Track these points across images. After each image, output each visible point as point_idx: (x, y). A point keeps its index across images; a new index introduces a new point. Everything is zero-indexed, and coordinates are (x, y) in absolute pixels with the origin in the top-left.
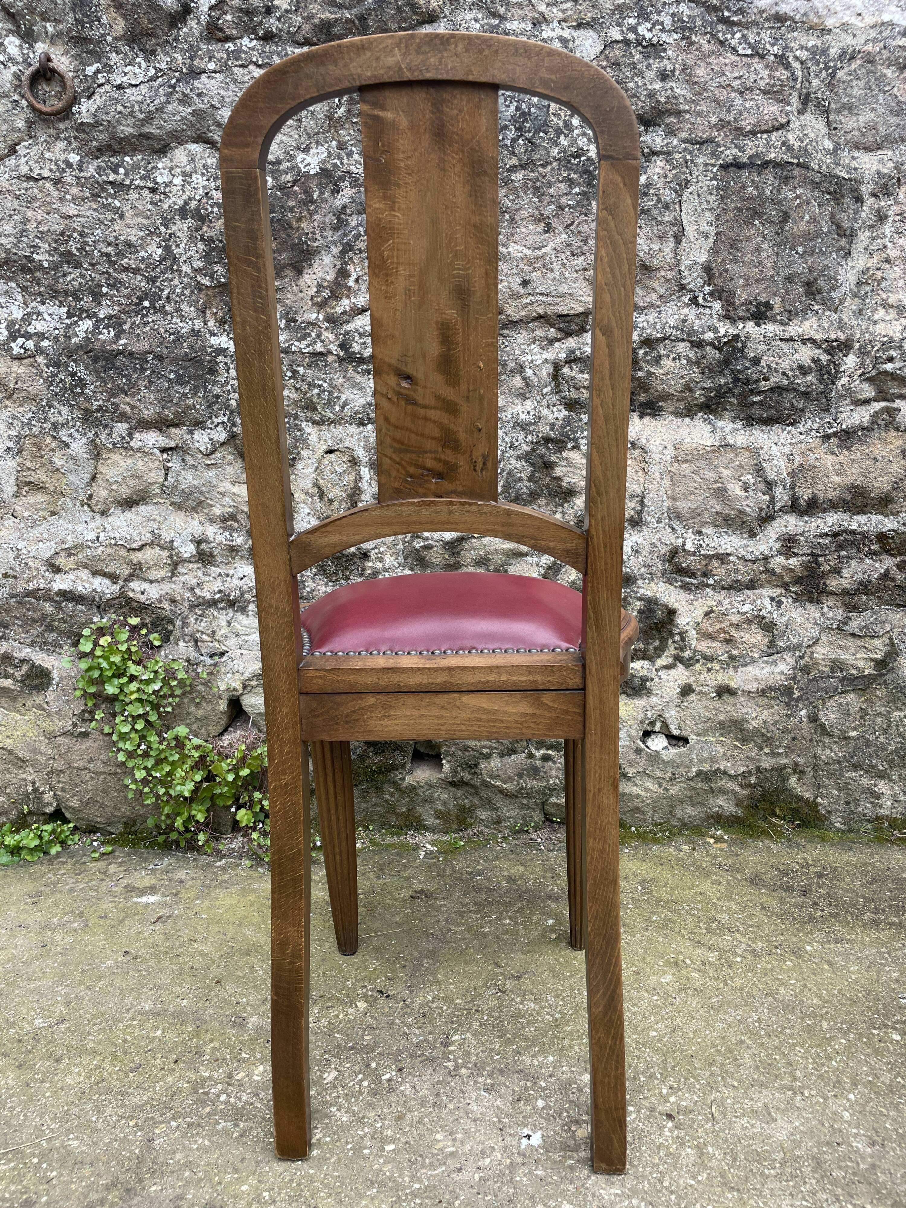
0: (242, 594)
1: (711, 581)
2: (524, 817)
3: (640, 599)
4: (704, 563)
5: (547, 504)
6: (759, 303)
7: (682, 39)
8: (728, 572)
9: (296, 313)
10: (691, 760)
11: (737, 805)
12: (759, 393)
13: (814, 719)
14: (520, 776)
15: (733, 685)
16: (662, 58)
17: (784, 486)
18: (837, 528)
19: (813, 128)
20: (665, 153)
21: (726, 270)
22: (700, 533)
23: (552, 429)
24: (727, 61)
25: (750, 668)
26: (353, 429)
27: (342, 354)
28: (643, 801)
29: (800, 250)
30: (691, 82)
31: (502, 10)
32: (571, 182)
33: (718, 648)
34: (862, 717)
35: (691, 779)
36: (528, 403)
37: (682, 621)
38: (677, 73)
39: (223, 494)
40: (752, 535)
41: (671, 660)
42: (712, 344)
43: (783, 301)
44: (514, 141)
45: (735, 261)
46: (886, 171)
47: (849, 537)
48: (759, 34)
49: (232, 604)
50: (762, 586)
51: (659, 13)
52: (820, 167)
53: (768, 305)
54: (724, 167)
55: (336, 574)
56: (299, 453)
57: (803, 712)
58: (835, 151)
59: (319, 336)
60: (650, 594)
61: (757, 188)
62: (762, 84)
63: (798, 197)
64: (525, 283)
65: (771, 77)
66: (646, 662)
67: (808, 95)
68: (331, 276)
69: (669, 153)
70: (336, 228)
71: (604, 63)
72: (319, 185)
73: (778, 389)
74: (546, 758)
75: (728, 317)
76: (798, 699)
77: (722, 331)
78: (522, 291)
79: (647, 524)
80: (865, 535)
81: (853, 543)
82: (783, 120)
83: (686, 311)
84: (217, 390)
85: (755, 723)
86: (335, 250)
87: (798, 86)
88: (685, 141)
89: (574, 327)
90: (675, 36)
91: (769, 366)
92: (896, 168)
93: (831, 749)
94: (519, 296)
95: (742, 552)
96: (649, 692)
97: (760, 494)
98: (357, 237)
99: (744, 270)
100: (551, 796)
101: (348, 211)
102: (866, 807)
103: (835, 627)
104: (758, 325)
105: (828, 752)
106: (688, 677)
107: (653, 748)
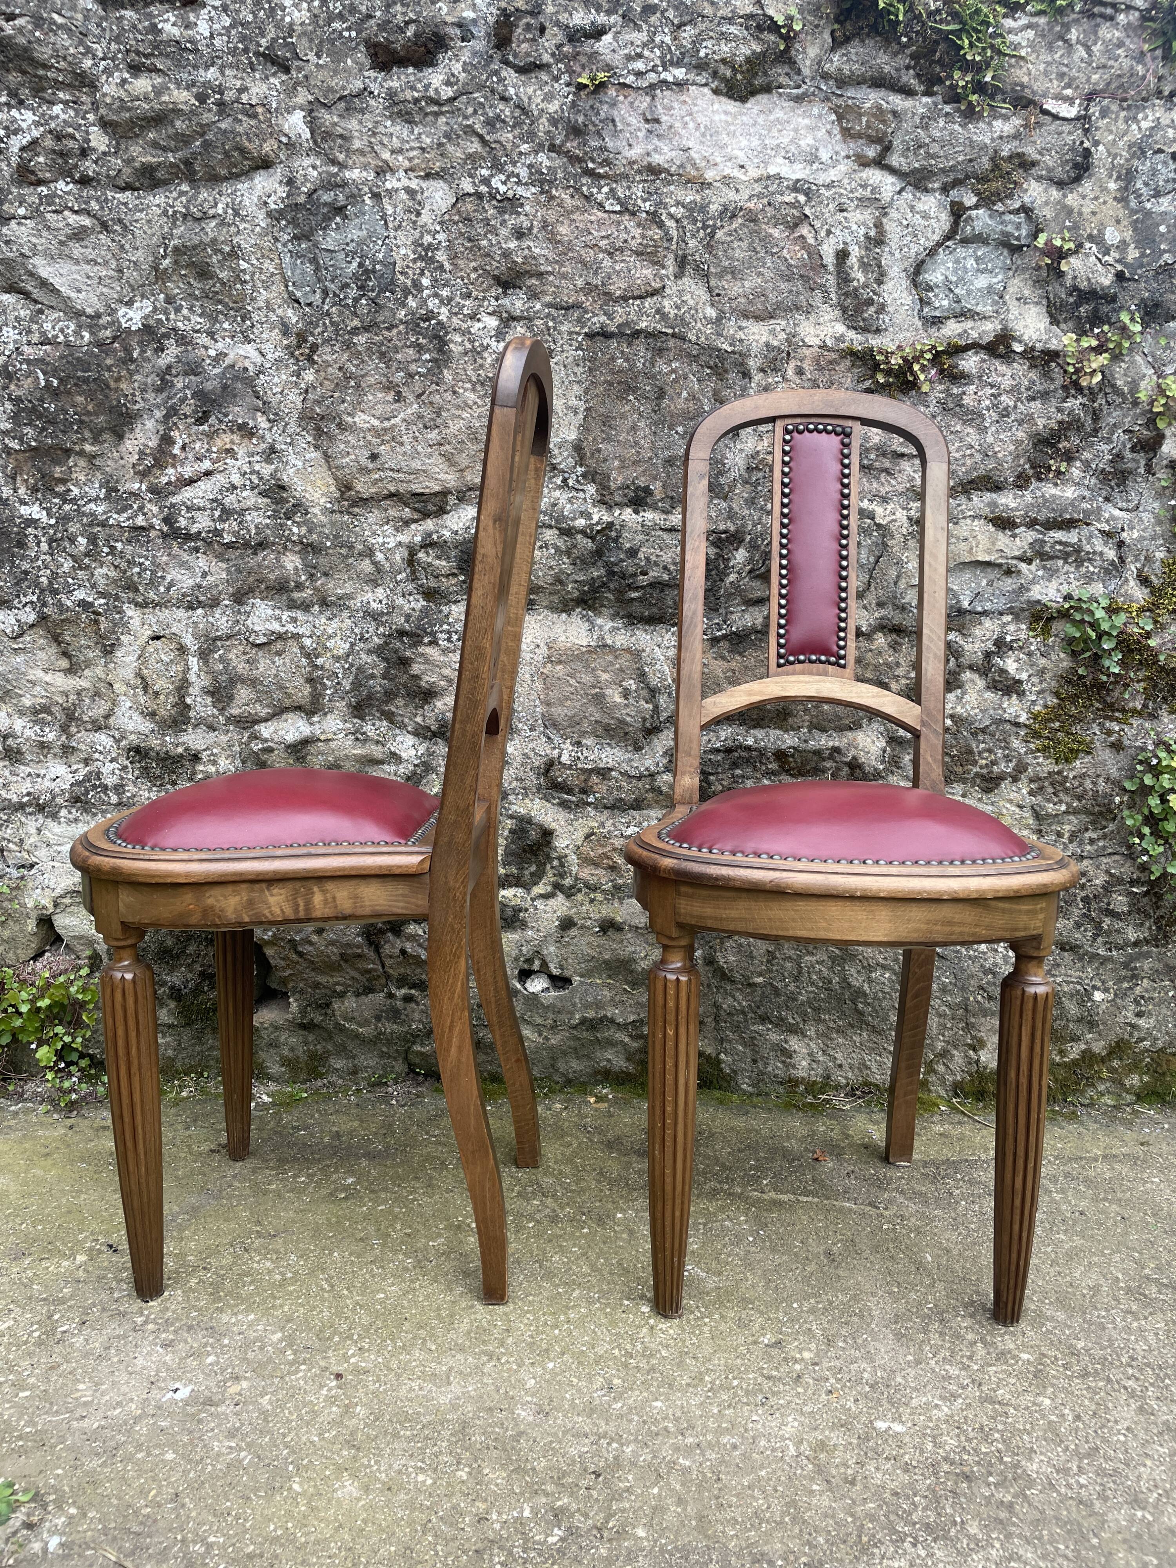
0: (54, 798)
1: (591, 799)
2: (384, 1067)
3: (511, 817)
4: (582, 778)
5: (406, 705)
6: (638, 488)
7: (542, 193)
8: (610, 790)
9: (117, 481)
10: (574, 1005)
11: (628, 1059)
12: (637, 589)
13: (710, 961)
14: (378, 1018)
15: (618, 919)
16: (519, 214)
17: (670, 694)
18: (730, 743)
19: (692, 294)
20: (525, 318)
21: (599, 450)
22: (579, 744)
23: (407, 621)
24: (593, 218)
26: (181, 613)
27: (165, 529)
29: (680, 429)
30: (553, 240)
31: (341, 157)
32: (419, 348)
33: (601, 876)
34: (768, 961)
35: (575, 1027)
36: (380, 590)
37: (561, 843)
38: (535, 231)
39: (34, 683)
40: (638, 749)
41: (549, 888)
42: (583, 532)
43: (664, 486)
44: (356, 300)
45: (608, 440)
46: (775, 343)
47: (744, 754)
48: (629, 188)
49: (41, 808)
50: (649, 807)
51: (514, 163)
52: (698, 338)
53: (647, 491)
54: (590, 336)
55: (161, 777)
56: (118, 639)
57: (699, 953)
58: (719, 320)
59: (141, 508)
60: (523, 811)
61: (627, 360)
62: (634, 244)
63: (673, 371)
64: (374, 457)
65: (643, 236)
66: (520, 890)
67: (684, 257)
68: (153, 443)
69: (530, 319)
70: (159, 390)
71: (456, 218)
72: (140, 343)
73: (656, 585)
74: (408, 999)
75: (603, 502)
77: (596, 518)
78: (371, 466)
79: (518, 731)
80: (761, 752)
81: (748, 761)
82: (657, 285)
83: (557, 494)
84: (25, 566)
85: (644, 964)
86: (159, 414)
87: (674, 247)
88: (549, 305)
89: (431, 507)
90: (533, 190)
91: (648, 559)
92: (787, 340)
93: (733, 997)
94: (369, 472)
95: (625, 767)
96: (524, 925)
97: (643, 702)
98: (183, 400)
99: (619, 451)
100: (414, 1043)
101: (174, 371)
102: (775, 1067)
104: (636, 512)
105: (730, 1000)
106: (569, 908)
107: (531, 990)
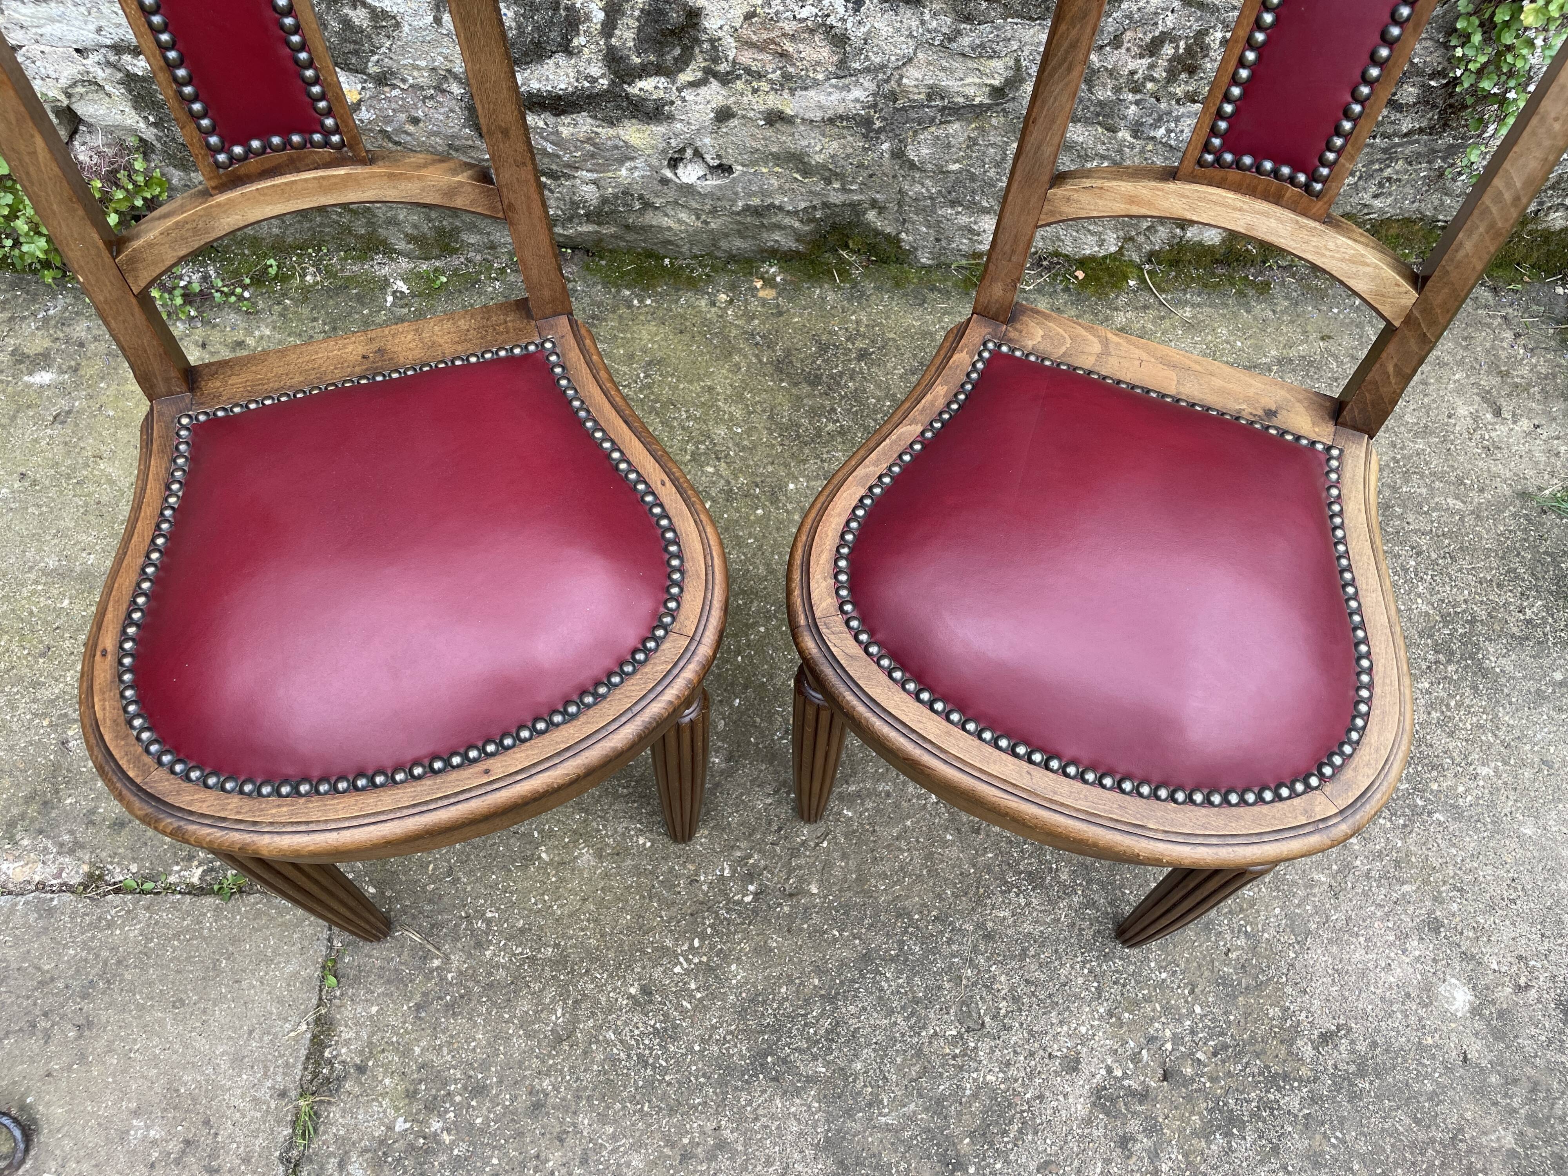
10: (736, 194)
11: (797, 240)
13: (898, 155)
15: (789, 112)
25: (811, 93)
28: (676, 235)
33: (765, 61)
34: (968, 148)
35: (738, 214)
37: (712, 24)
41: (700, 75)
57: (886, 146)
66: (663, 79)
76: (880, 130)
85: (819, 159)
96: (670, 118)
102: (961, 243)
103: (937, 43)
105: (918, 188)
106: (727, 98)
107: (685, 179)
